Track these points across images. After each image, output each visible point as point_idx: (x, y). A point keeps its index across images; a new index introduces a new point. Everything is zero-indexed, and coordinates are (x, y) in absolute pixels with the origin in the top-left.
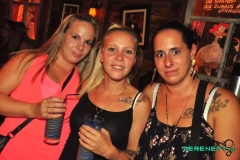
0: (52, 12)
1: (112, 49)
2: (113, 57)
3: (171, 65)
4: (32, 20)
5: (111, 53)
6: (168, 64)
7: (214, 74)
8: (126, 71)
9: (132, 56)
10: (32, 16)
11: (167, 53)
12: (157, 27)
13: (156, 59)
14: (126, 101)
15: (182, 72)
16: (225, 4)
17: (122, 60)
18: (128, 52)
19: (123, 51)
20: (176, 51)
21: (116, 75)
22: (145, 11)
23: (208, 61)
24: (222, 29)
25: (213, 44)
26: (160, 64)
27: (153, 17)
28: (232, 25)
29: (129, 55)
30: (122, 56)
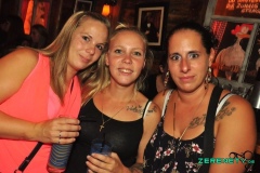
0: (63, 9)
1: (119, 51)
2: (119, 60)
3: (189, 70)
4: (42, 17)
5: (118, 55)
6: (185, 69)
7: (235, 78)
8: (135, 75)
9: (141, 58)
10: (43, 13)
11: (184, 56)
12: (174, 26)
13: (170, 62)
14: (135, 110)
15: (198, 79)
16: (249, 3)
17: (130, 63)
18: (137, 53)
19: (131, 52)
20: (194, 54)
21: (124, 79)
22: (162, 9)
23: (228, 64)
24: (244, 30)
25: (235, 46)
26: (175, 67)
27: (171, 16)
28: (255, 26)
29: (137, 57)
30: (130, 58)
